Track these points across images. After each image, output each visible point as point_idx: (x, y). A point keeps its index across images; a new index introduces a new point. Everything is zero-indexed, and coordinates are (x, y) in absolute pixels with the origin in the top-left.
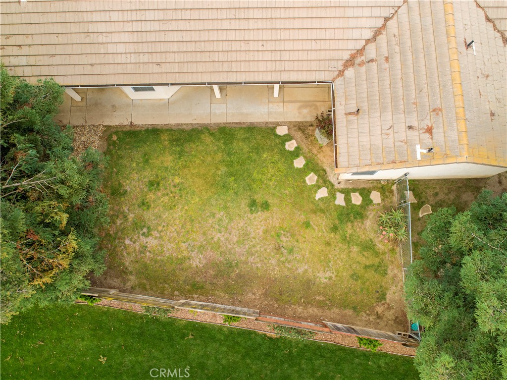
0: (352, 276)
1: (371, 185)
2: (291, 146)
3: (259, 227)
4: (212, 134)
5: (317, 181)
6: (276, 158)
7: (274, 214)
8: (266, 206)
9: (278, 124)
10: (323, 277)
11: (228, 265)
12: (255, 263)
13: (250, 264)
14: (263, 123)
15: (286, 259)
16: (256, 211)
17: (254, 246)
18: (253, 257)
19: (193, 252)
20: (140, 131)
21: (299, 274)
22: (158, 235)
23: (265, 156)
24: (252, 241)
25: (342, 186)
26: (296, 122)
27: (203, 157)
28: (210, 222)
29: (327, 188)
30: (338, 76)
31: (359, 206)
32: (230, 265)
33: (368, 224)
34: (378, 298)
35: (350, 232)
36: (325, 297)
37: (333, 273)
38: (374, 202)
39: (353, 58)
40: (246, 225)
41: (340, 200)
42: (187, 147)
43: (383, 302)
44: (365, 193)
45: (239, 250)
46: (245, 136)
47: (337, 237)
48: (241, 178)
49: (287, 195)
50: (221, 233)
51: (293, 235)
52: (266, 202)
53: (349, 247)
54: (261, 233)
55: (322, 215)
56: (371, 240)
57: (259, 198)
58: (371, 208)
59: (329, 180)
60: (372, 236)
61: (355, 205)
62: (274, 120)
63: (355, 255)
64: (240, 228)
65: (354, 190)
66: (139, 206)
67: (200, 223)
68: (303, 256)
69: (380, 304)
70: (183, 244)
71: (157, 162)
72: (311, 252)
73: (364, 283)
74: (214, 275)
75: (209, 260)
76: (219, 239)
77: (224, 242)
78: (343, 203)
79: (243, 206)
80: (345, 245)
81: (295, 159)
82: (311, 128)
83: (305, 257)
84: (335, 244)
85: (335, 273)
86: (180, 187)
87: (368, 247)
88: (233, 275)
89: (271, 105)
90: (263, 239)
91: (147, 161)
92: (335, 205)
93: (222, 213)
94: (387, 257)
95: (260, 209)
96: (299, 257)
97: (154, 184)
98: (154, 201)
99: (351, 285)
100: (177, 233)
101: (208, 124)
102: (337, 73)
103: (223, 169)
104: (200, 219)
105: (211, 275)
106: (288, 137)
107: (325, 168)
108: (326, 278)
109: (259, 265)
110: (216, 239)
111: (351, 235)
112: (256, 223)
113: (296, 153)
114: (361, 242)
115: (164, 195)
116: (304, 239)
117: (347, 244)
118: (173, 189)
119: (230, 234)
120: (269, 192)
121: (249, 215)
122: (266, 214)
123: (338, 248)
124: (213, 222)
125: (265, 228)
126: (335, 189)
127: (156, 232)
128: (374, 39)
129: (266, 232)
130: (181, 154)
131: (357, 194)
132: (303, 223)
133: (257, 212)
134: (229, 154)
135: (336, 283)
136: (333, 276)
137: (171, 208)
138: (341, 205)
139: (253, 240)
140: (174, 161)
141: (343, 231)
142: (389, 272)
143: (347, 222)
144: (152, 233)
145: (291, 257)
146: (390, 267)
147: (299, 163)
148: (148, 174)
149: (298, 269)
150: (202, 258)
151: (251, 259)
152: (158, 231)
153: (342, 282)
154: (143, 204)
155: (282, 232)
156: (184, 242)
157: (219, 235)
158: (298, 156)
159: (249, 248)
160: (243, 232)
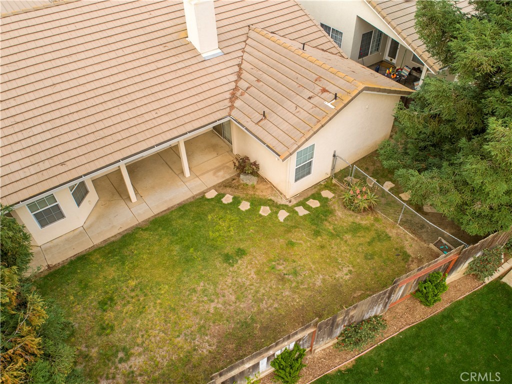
0: (366, 258)
1: (316, 189)
2: (228, 199)
3: (248, 273)
4: (146, 230)
5: (271, 210)
6: (222, 213)
7: (254, 253)
8: (241, 253)
9: (204, 193)
10: (343, 275)
11: (244, 327)
12: (270, 306)
13: (265, 310)
14: (190, 198)
15: (298, 283)
16: (235, 262)
17: (257, 292)
18: (264, 302)
19: (194, 340)
20: (63, 267)
21: (321, 286)
22: (141, 349)
23: (210, 217)
24: (251, 289)
25: (294, 202)
26: (219, 184)
27: (149, 250)
28: (195, 298)
29: (284, 209)
30: (231, 110)
31: (320, 206)
32: (245, 325)
33: (339, 214)
34: (403, 260)
35: (331, 228)
36: (361, 290)
37: (348, 266)
38: (330, 197)
39: (233, 95)
40: (235, 279)
41: (302, 211)
42: (126, 252)
43: (410, 259)
44: (316, 196)
45: (245, 305)
46: (180, 213)
47: (325, 237)
48: (200, 245)
49: (254, 234)
50: (213, 301)
51: (285, 260)
52: (239, 249)
53: (342, 239)
54: (255, 276)
55: (297, 229)
56: (353, 223)
57: (229, 249)
58: (331, 203)
59: (280, 205)
60: (351, 219)
61: (317, 208)
62: (198, 192)
63: (352, 241)
64: (230, 285)
65: (307, 199)
66: (99, 335)
67: (183, 306)
68: (310, 269)
69: (410, 262)
70: (178, 339)
71: (100, 281)
72: (314, 263)
73: (381, 256)
74: (237, 346)
75: (219, 335)
76: (216, 308)
77: (223, 307)
78: (307, 212)
79: (218, 265)
80: (338, 239)
81: (239, 206)
82: (234, 181)
83: (313, 269)
84: (328, 243)
85: (350, 266)
86: (141, 287)
87: (356, 229)
88: (256, 332)
89: (188, 184)
90: (261, 280)
91: (86, 286)
92: (301, 217)
93: (202, 284)
94: (378, 226)
95: (237, 258)
96: (307, 273)
97: (107, 303)
98: (116, 318)
99: (372, 265)
100: (163, 332)
101: (136, 225)
102: (228, 109)
103: (177, 248)
104: (182, 303)
105: (232, 350)
106: (220, 196)
107: (269, 198)
108: (347, 275)
109: (276, 305)
110: (212, 311)
111: (334, 229)
112: (243, 271)
113: (237, 201)
114: (347, 229)
115: (125, 305)
116: (298, 257)
117: (338, 238)
118: (133, 294)
119: (224, 296)
120: (236, 241)
121: (231, 269)
122: (246, 259)
123: (333, 245)
124: (198, 297)
125: (255, 270)
126: (291, 207)
127: (136, 348)
128: (239, 77)
129: (258, 273)
130: (123, 261)
131: (311, 200)
132: (287, 245)
133: (237, 262)
134: (174, 234)
135: (358, 272)
136: (351, 268)
137: (141, 313)
138: (305, 214)
139: (251, 287)
140: (118, 269)
141: (325, 230)
142: (390, 235)
143: (321, 222)
144: (132, 351)
145: (299, 279)
146: (387, 231)
147: (245, 206)
148: (93, 297)
149: (315, 284)
150: (210, 340)
151: (263, 305)
152: (138, 345)
153: (363, 268)
154: (103, 329)
155: (274, 263)
156: (178, 336)
157: (213, 305)
158: (239, 203)
159: (254, 297)
160: (236, 287)
